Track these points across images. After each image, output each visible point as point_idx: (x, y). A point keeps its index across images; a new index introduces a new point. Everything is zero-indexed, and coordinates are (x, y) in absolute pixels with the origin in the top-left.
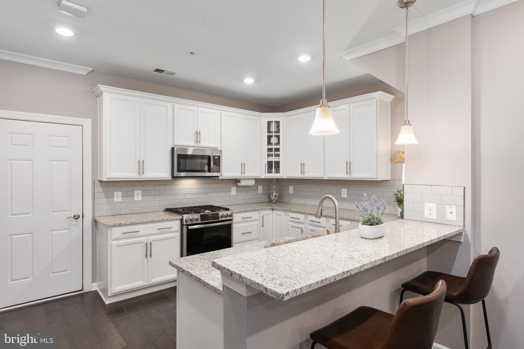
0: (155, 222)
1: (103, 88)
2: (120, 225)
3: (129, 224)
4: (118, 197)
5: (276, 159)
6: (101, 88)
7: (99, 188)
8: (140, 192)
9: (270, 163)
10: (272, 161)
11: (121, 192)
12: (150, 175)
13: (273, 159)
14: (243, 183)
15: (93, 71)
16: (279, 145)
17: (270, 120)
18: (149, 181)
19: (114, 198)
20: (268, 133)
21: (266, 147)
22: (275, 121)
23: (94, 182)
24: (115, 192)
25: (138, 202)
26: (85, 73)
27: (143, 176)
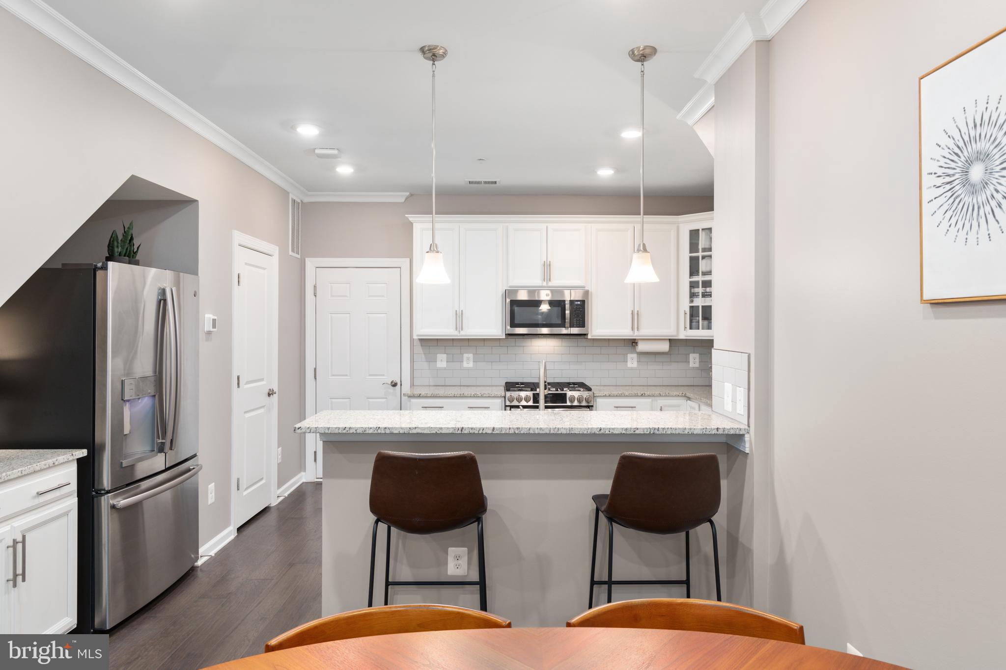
0: (465, 397)
1: (412, 218)
2: (419, 396)
3: (430, 397)
4: (442, 361)
5: (707, 302)
6: (410, 219)
7: (418, 349)
8: (471, 356)
9: (693, 310)
10: (699, 306)
11: (446, 355)
12: (472, 330)
13: (699, 302)
14: (642, 347)
15: (411, 195)
16: (711, 274)
17: (694, 227)
18: (484, 340)
19: (436, 362)
20: (690, 253)
21: (685, 279)
22: (703, 229)
23: (412, 340)
24: (438, 355)
25: (468, 369)
26: (402, 200)
27: (462, 333)
